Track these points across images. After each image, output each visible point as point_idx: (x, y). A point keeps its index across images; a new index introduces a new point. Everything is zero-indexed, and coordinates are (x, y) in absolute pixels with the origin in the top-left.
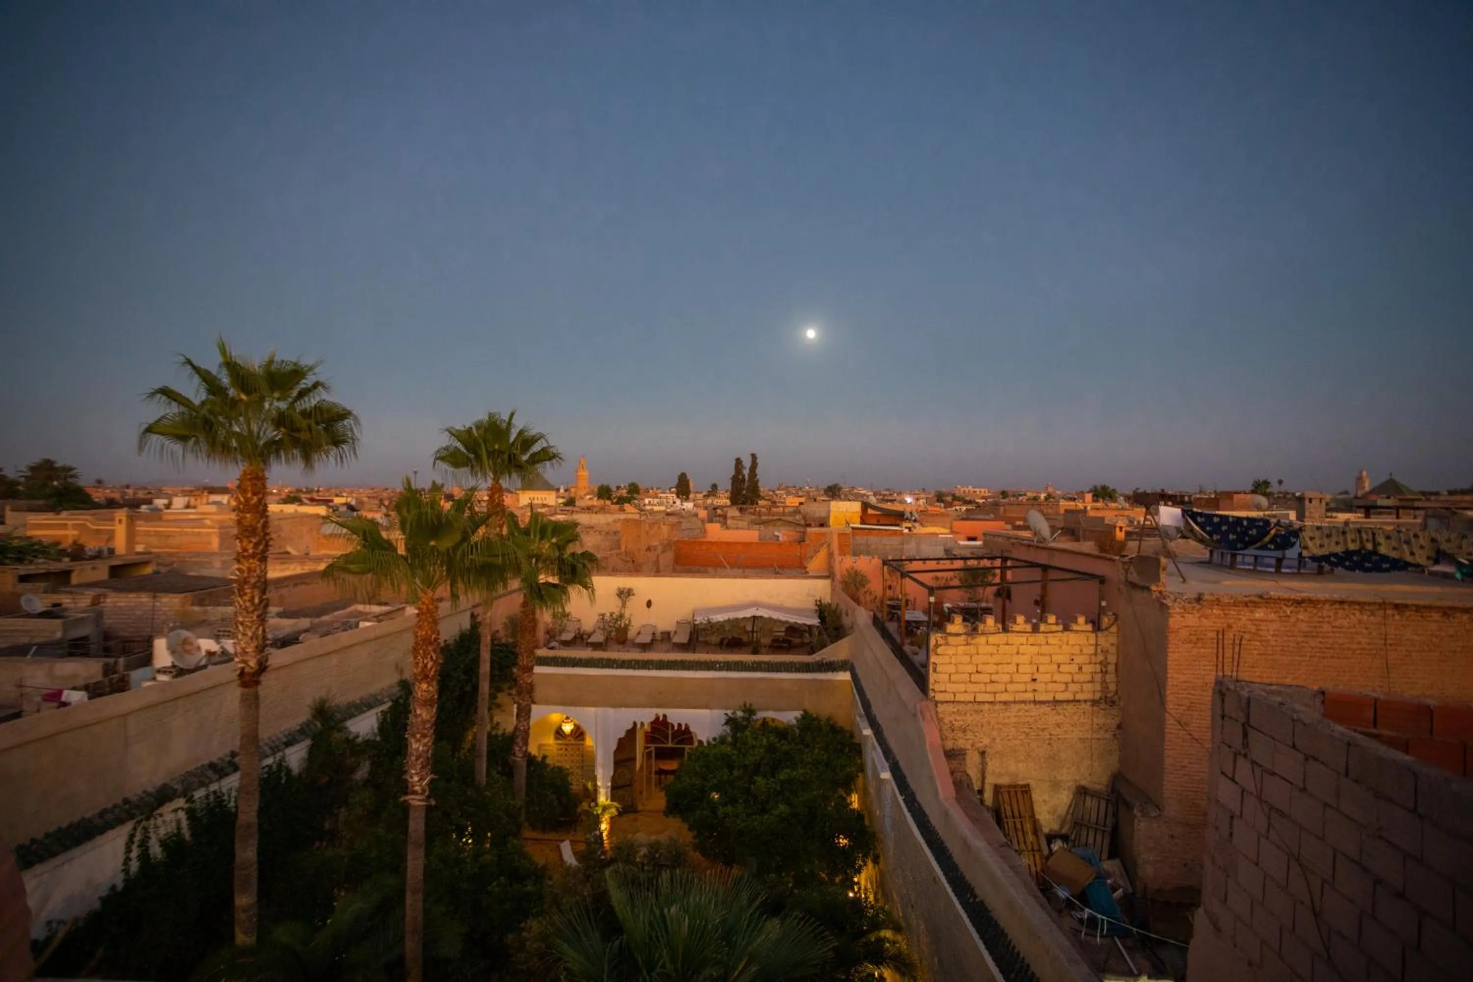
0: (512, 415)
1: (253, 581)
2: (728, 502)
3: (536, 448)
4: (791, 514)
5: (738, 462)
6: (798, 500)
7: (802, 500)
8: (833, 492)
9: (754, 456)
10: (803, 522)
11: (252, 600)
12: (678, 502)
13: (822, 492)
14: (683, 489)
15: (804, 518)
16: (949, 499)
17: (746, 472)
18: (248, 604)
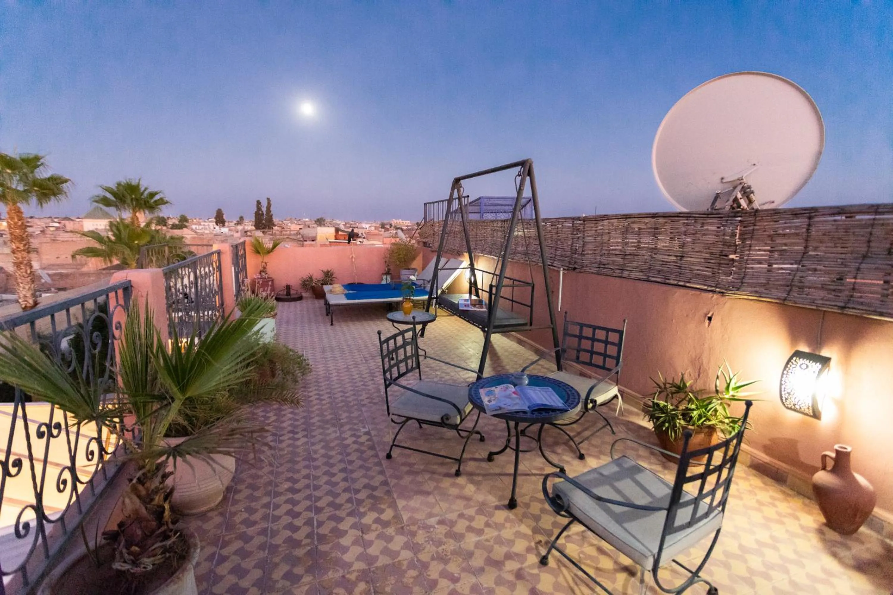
0: (140, 180)
1: (25, 262)
2: (253, 228)
3: (157, 197)
4: (294, 235)
5: (259, 203)
6: (298, 227)
7: (301, 227)
8: (320, 222)
9: (268, 200)
10: (302, 239)
11: (26, 272)
12: (217, 228)
13: (314, 222)
14: (220, 220)
15: (303, 237)
16: (388, 226)
17: (264, 209)
18: (24, 274)
